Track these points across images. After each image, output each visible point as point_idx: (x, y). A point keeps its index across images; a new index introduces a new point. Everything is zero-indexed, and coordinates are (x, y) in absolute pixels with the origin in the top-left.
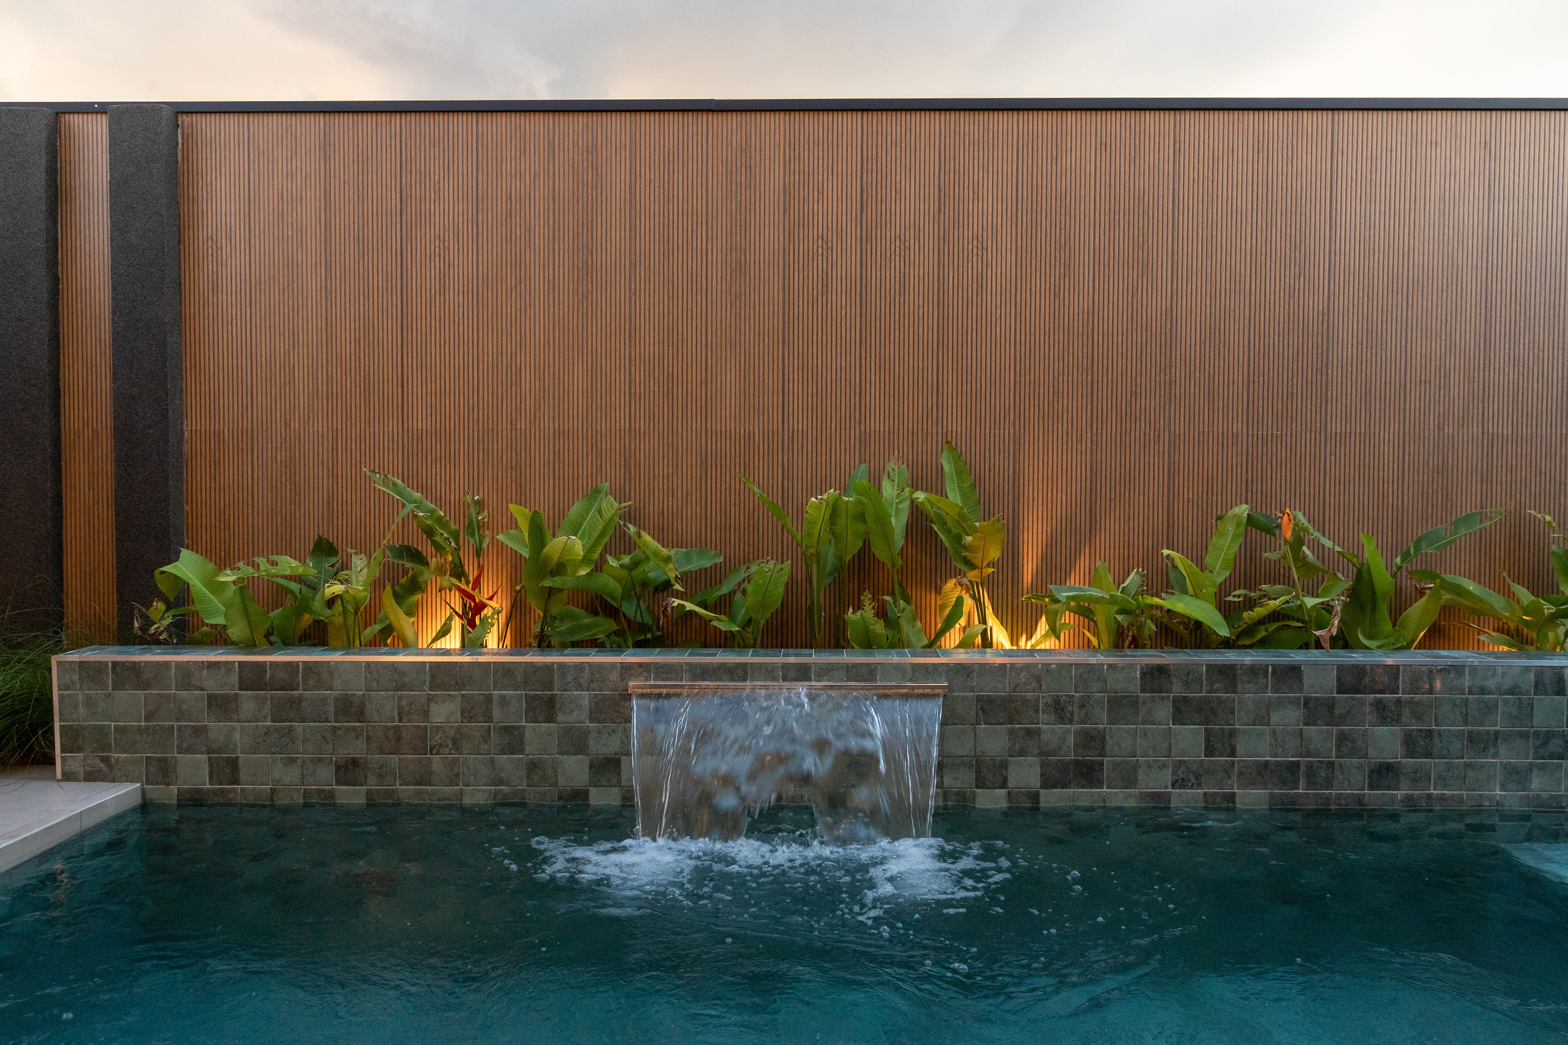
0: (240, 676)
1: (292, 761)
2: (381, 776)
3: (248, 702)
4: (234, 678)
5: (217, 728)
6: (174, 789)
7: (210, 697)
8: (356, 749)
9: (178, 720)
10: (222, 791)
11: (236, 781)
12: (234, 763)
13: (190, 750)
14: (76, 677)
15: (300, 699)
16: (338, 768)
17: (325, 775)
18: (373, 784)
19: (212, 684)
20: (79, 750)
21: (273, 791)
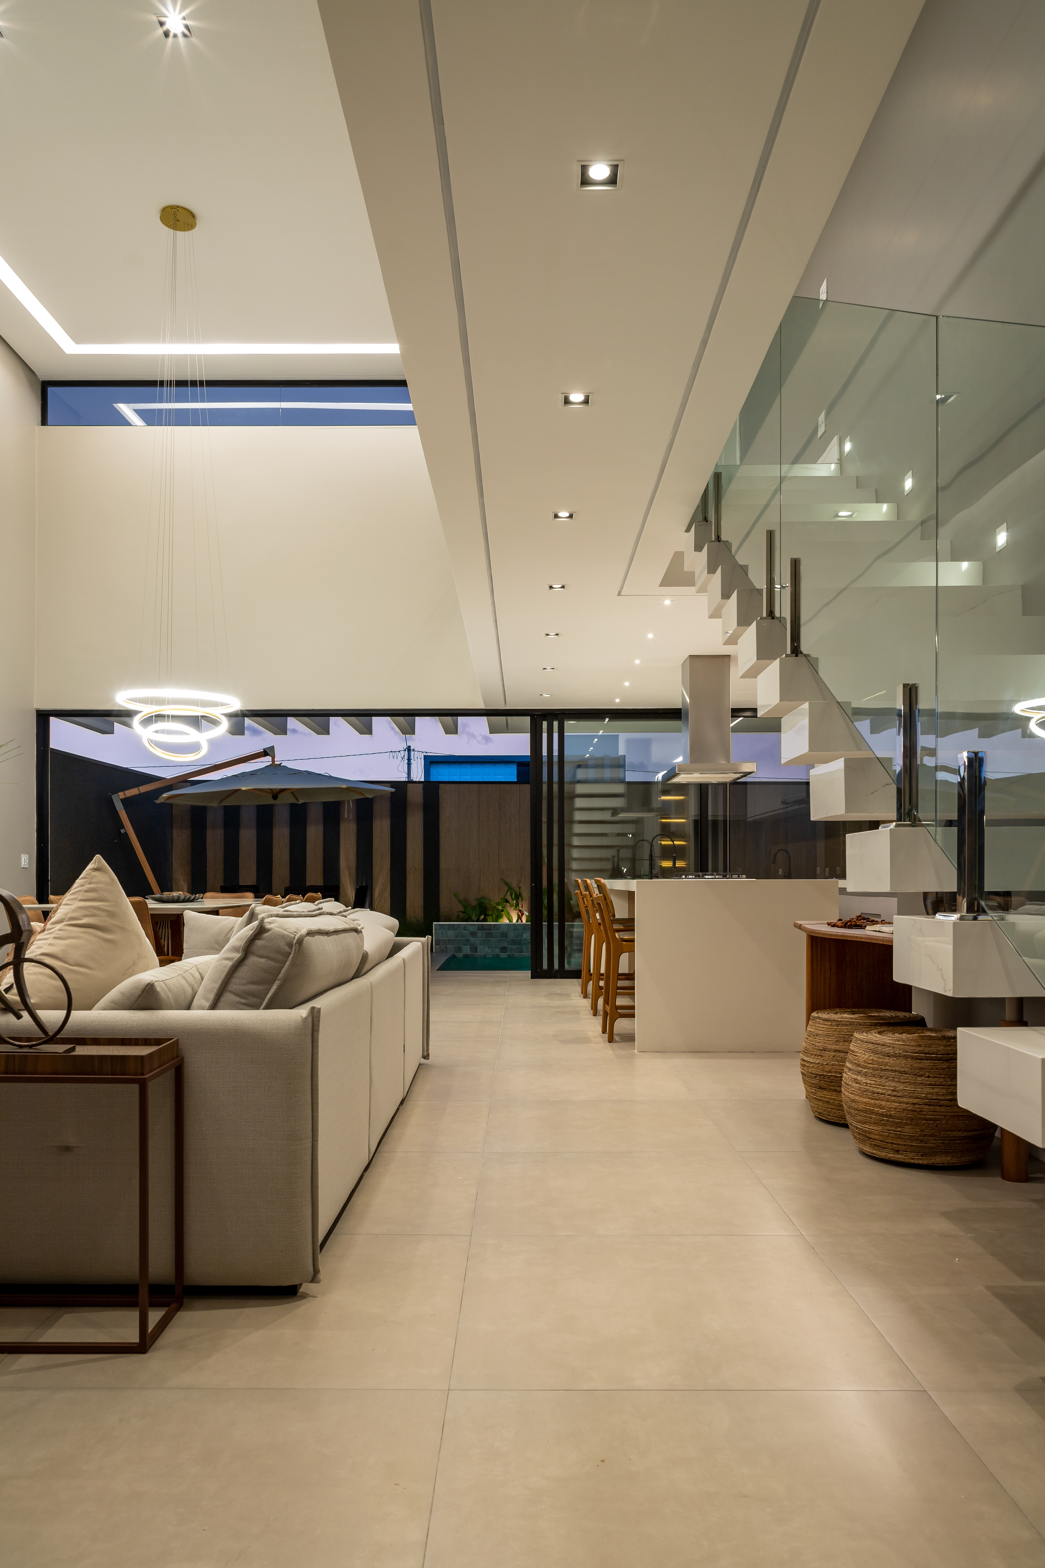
0: (478, 927)
1: (490, 947)
2: (511, 951)
3: (480, 933)
4: (476, 928)
5: (472, 939)
6: (462, 954)
7: (471, 932)
8: (505, 944)
9: (462, 937)
10: (473, 954)
11: (476, 952)
12: (476, 948)
13: (466, 945)
14: (439, 928)
15: (492, 933)
16: (501, 949)
17: (497, 951)
18: (509, 953)
19: (471, 929)
20: (439, 945)
21: (485, 954)
